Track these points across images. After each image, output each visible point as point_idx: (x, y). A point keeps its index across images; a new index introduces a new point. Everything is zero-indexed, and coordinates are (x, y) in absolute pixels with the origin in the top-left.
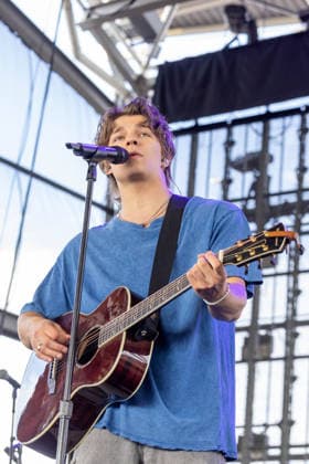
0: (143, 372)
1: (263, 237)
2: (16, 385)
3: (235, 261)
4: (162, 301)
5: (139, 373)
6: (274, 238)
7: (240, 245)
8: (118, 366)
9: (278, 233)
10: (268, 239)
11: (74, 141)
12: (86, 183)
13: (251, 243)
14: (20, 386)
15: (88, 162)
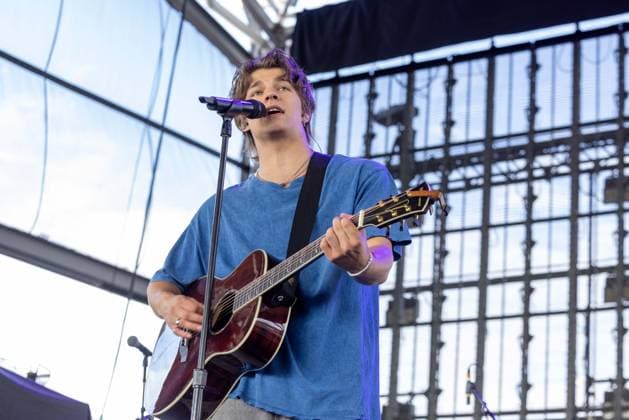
0: (279, 339)
1: (407, 197)
2: (147, 353)
3: (375, 222)
4: (299, 264)
5: (275, 341)
6: (417, 198)
7: (382, 205)
8: (253, 332)
9: (421, 193)
10: (410, 199)
11: (208, 95)
12: (221, 138)
13: (393, 203)
14: (151, 354)
15: (223, 117)
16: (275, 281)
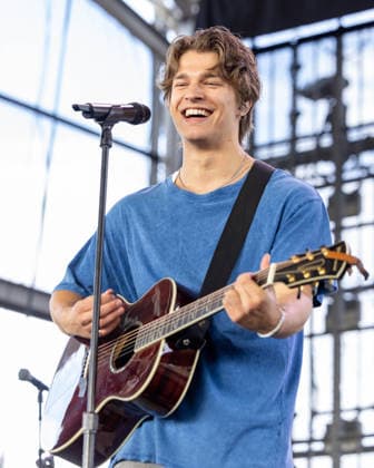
1: (322, 256)
2: (41, 387)
3: (286, 281)
4: (205, 313)
5: (181, 382)
6: (332, 260)
7: (296, 260)
8: (156, 373)
10: (327, 259)
11: (82, 102)
12: (101, 150)
13: (307, 261)
14: (46, 388)
15: (102, 125)
16: (179, 325)
